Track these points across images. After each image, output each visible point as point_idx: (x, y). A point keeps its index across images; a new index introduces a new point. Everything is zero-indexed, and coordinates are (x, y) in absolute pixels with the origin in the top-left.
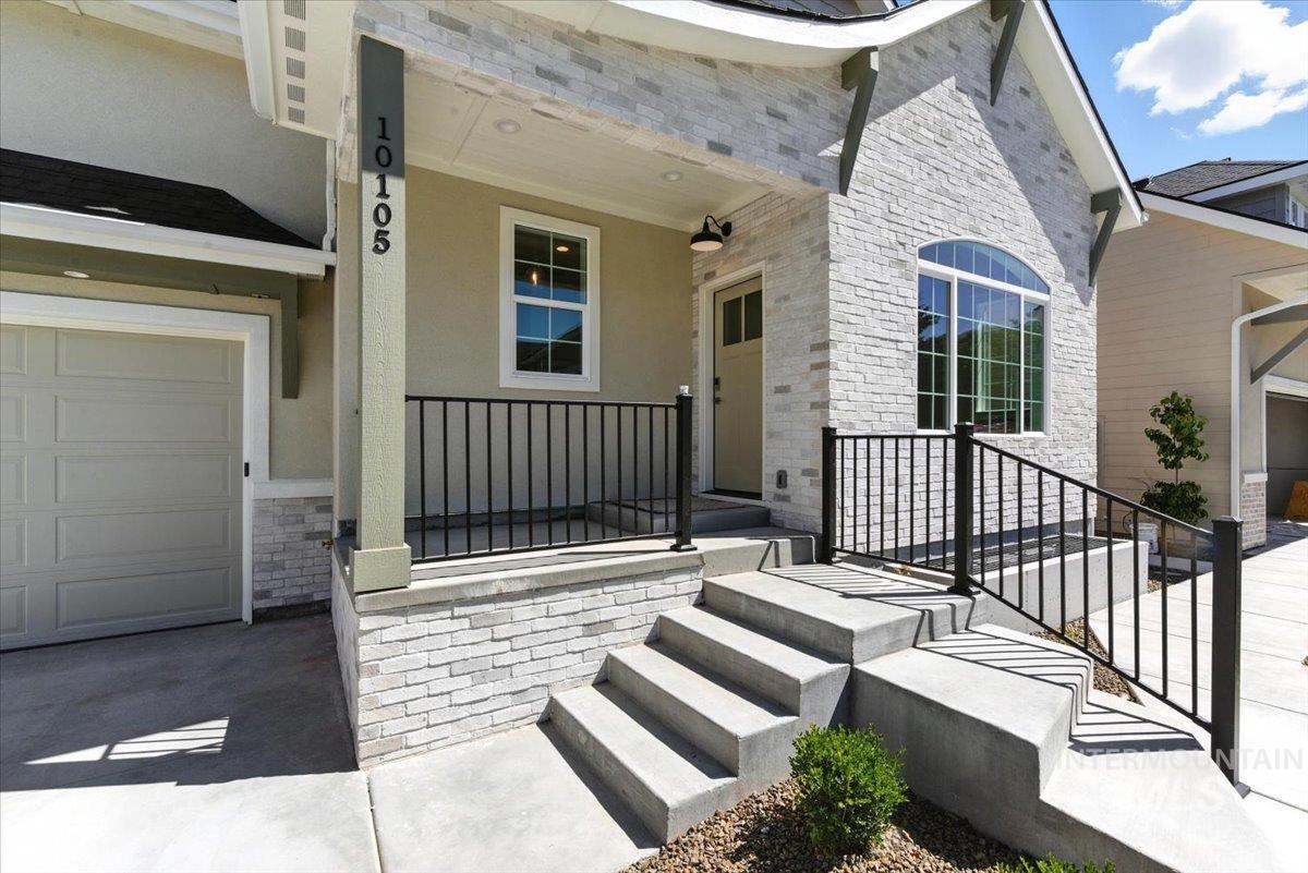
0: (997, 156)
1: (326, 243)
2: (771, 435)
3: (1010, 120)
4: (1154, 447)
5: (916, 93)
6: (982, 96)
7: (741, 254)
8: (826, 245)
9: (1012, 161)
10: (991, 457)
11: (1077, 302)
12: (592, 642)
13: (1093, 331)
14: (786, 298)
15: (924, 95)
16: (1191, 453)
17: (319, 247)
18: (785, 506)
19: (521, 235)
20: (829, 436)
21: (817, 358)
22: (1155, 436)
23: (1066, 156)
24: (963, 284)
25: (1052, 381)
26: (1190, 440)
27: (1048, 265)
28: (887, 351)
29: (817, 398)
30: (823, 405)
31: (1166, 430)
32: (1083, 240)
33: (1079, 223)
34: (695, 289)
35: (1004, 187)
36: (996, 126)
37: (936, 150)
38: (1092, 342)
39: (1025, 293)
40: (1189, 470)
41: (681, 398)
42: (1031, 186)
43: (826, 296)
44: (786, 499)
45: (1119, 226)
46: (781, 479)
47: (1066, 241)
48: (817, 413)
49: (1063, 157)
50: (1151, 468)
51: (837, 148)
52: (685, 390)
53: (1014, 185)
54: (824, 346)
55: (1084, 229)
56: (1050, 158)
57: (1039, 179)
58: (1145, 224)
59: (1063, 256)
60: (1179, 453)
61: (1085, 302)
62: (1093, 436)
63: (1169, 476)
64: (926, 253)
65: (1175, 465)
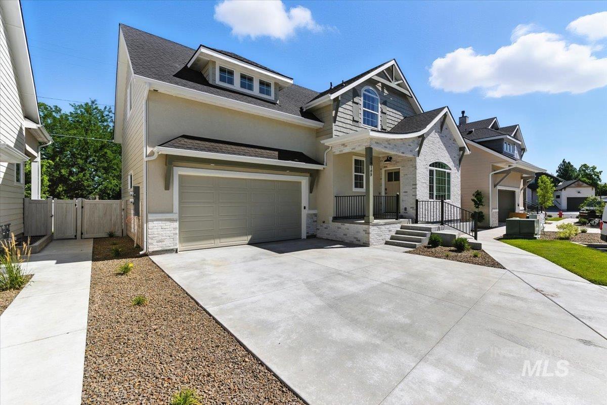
0: (442, 144)
1: (325, 164)
2: (403, 201)
3: (444, 136)
4: (473, 203)
5: (429, 135)
6: (439, 132)
7: (394, 164)
8: (416, 167)
9: (444, 144)
10: (447, 204)
11: (456, 171)
12: (389, 233)
13: (460, 177)
14: (407, 175)
15: (430, 135)
16: (481, 205)
17: (323, 165)
18: (406, 214)
19: (355, 160)
20: (417, 201)
21: (414, 187)
22: (473, 200)
23: (454, 140)
24: (436, 170)
25: (452, 189)
26: (480, 201)
27: (451, 164)
28: (424, 185)
29: (414, 194)
30: (416, 195)
31: (475, 199)
32: (458, 157)
33: (457, 153)
34: (381, 169)
35: (443, 149)
36: (441, 137)
37: (431, 145)
38: (460, 180)
39: (447, 171)
40: (481, 209)
41: (397, 195)
42: (448, 147)
43: (416, 176)
44: (407, 213)
45: (465, 154)
46: (406, 209)
47: (454, 159)
48: (414, 197)
49: (454, 141)
50: (472, 208)
51: (418, 149)
52: (398, 193)
53: (445, 149)
54: (416, 185)
55: (458, 155)
56: (451, 141)
57: (449, 147)
58: (470, 154)
59: (454, 162)
60: (479, 205)
61: (458, 171)
62: (460, 200)
63: (477, 210)
64: (430, 166)
65: (478, 207)
